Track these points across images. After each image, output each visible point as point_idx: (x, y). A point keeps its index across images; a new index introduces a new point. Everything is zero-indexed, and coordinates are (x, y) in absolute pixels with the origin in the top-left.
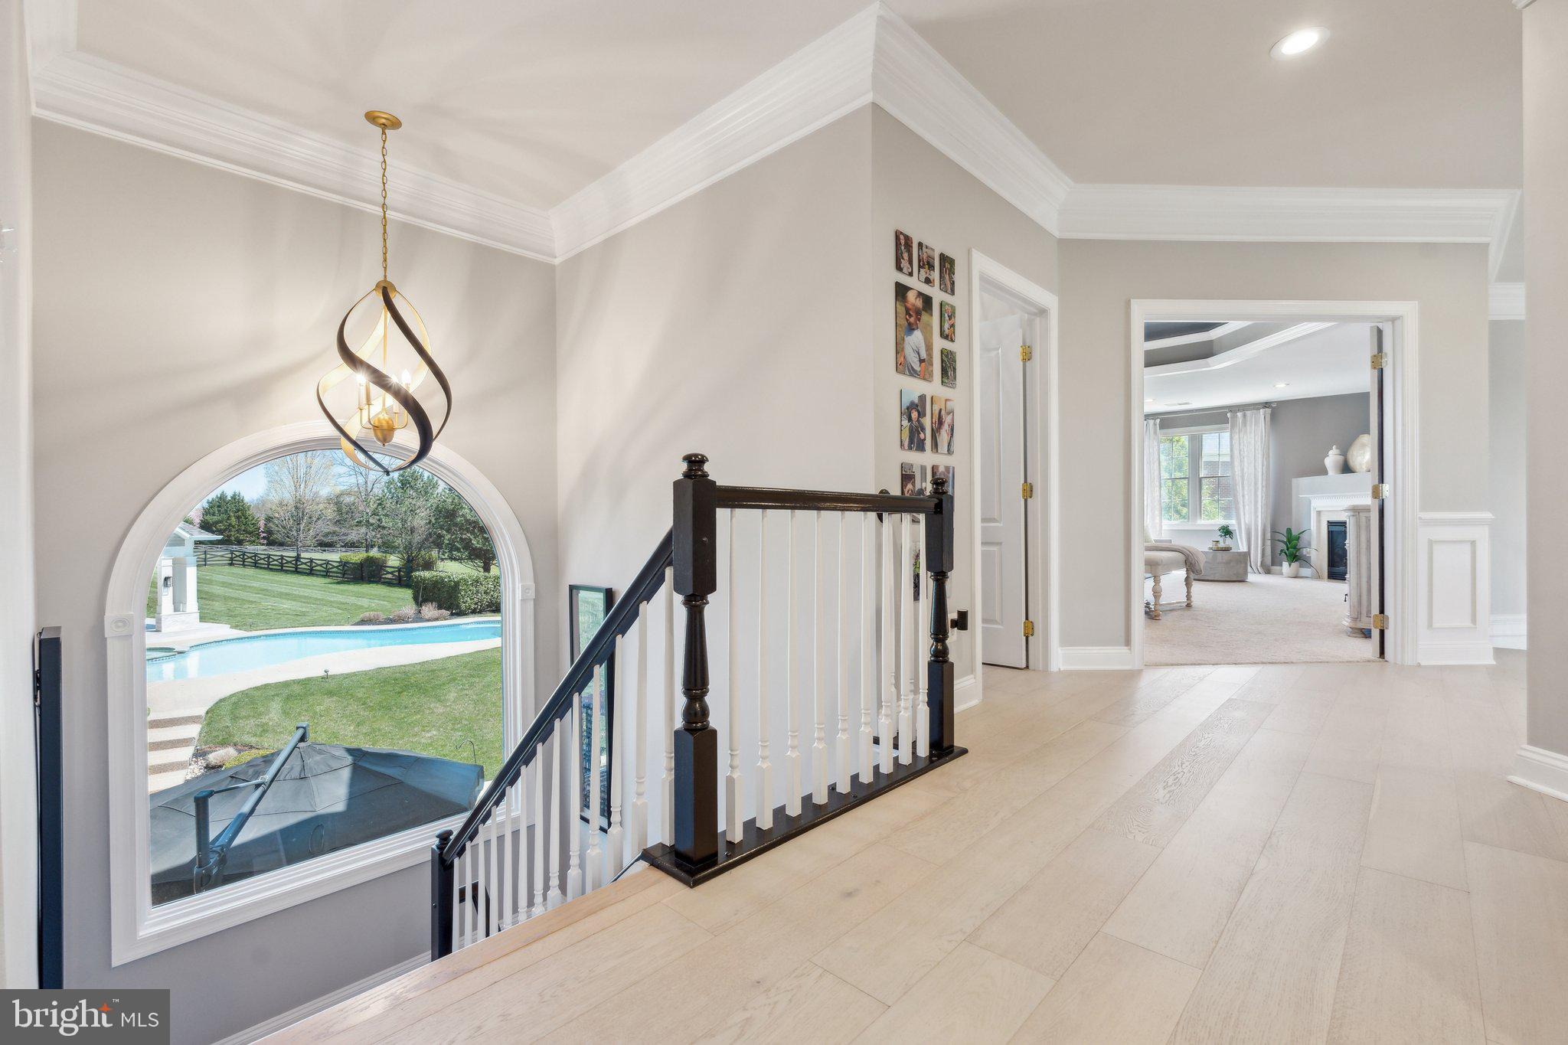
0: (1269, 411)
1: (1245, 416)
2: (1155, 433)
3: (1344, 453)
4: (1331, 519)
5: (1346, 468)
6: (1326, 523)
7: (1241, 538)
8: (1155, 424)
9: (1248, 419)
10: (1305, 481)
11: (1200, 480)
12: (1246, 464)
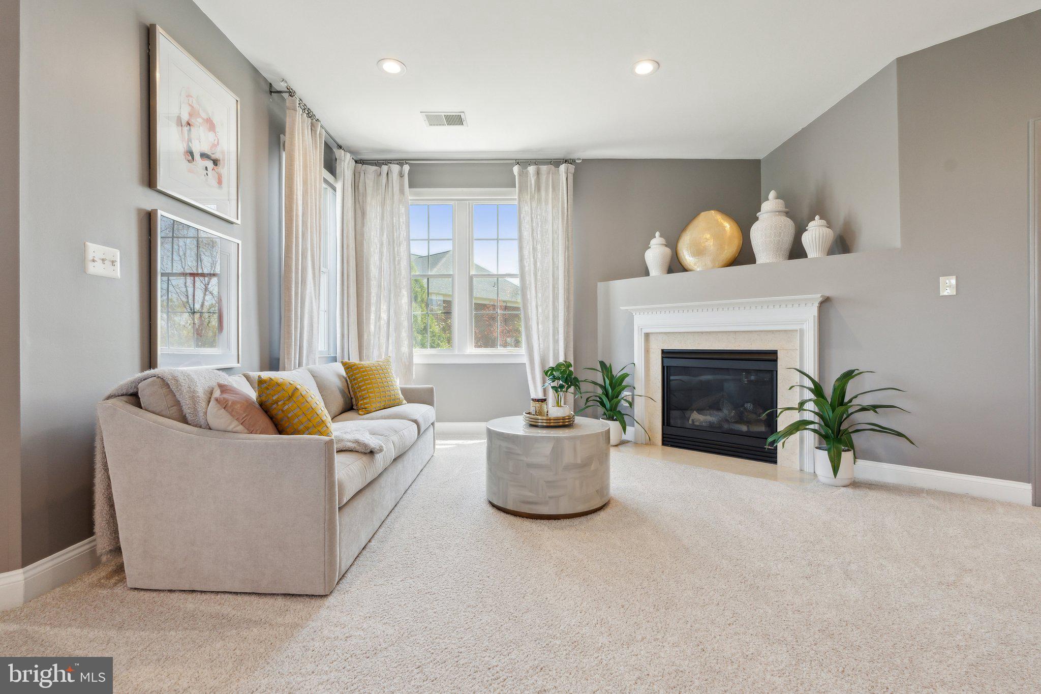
0: (572, 168)
1: (538, 173)
2: (402, 191)
3: (672, 244)
4: (667, 347)
5: (675, 266)
6: (660, 352)
7: (534, 378)
8: (401, 175)
9: (543, 178)
10: (619, 286)
11: (471, 278)
12: (539, 255)
